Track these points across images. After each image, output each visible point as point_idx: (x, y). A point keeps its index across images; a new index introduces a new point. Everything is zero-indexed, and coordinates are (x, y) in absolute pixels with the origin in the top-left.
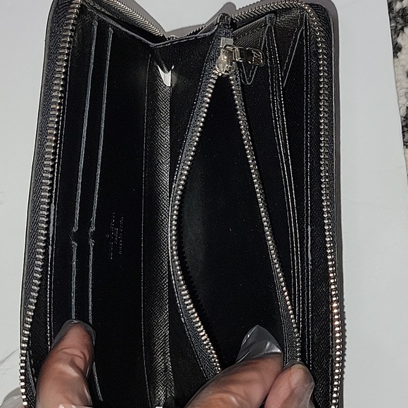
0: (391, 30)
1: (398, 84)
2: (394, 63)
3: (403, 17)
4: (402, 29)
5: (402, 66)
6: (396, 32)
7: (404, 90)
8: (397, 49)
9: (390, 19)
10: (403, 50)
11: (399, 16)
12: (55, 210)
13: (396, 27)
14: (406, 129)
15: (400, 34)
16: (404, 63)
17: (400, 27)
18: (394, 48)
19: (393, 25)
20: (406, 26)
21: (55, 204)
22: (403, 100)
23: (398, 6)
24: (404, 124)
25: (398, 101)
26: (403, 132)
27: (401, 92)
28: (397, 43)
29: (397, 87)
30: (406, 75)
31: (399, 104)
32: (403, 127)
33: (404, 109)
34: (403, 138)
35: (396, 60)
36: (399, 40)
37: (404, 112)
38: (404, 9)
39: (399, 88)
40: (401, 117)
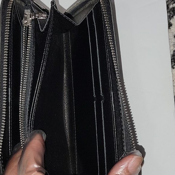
0: (168, 17)
1: (170, 41)
2: (168, 31)
3: (173, 11)
4: (173, 16)
5: (172, 32)
6: (170, 18)
7: (173, 43)
8: (170, 25)
9: (167, 12)
10: (173, 26)
11: (171, 11)
12: (10, 90)
13: (170, 15)
14: (173, 60)
15: (172, 19)
16: (173, 31)
17: (171, 15)
18: (169, 25)
19: (169, 14)
20: (174, 15)
21: (10, 88)
22: (172, 48)
23: (171, 6)
24: (172, 58)
25: (170, 48)
26: (172, 62)
27: (171, 44)
28: (170, 23)
29: (169, 42)
30: (174, 37)
31: (170, 49)
32: (171, 59)
33: (172, 51)
34: (172, 64)
35: (169, 30)
36: (171, 21)
37: (172, 53)
38: (173, 8)
39: (170, 42)
40: (171, 55)
